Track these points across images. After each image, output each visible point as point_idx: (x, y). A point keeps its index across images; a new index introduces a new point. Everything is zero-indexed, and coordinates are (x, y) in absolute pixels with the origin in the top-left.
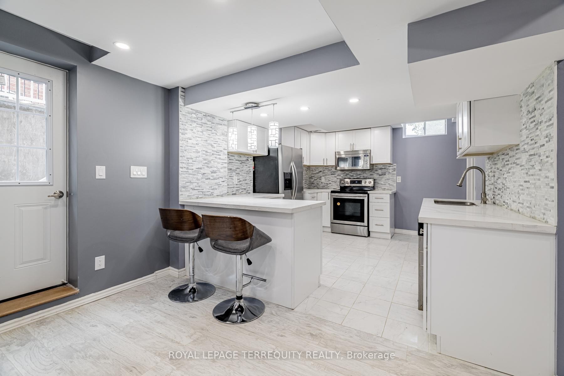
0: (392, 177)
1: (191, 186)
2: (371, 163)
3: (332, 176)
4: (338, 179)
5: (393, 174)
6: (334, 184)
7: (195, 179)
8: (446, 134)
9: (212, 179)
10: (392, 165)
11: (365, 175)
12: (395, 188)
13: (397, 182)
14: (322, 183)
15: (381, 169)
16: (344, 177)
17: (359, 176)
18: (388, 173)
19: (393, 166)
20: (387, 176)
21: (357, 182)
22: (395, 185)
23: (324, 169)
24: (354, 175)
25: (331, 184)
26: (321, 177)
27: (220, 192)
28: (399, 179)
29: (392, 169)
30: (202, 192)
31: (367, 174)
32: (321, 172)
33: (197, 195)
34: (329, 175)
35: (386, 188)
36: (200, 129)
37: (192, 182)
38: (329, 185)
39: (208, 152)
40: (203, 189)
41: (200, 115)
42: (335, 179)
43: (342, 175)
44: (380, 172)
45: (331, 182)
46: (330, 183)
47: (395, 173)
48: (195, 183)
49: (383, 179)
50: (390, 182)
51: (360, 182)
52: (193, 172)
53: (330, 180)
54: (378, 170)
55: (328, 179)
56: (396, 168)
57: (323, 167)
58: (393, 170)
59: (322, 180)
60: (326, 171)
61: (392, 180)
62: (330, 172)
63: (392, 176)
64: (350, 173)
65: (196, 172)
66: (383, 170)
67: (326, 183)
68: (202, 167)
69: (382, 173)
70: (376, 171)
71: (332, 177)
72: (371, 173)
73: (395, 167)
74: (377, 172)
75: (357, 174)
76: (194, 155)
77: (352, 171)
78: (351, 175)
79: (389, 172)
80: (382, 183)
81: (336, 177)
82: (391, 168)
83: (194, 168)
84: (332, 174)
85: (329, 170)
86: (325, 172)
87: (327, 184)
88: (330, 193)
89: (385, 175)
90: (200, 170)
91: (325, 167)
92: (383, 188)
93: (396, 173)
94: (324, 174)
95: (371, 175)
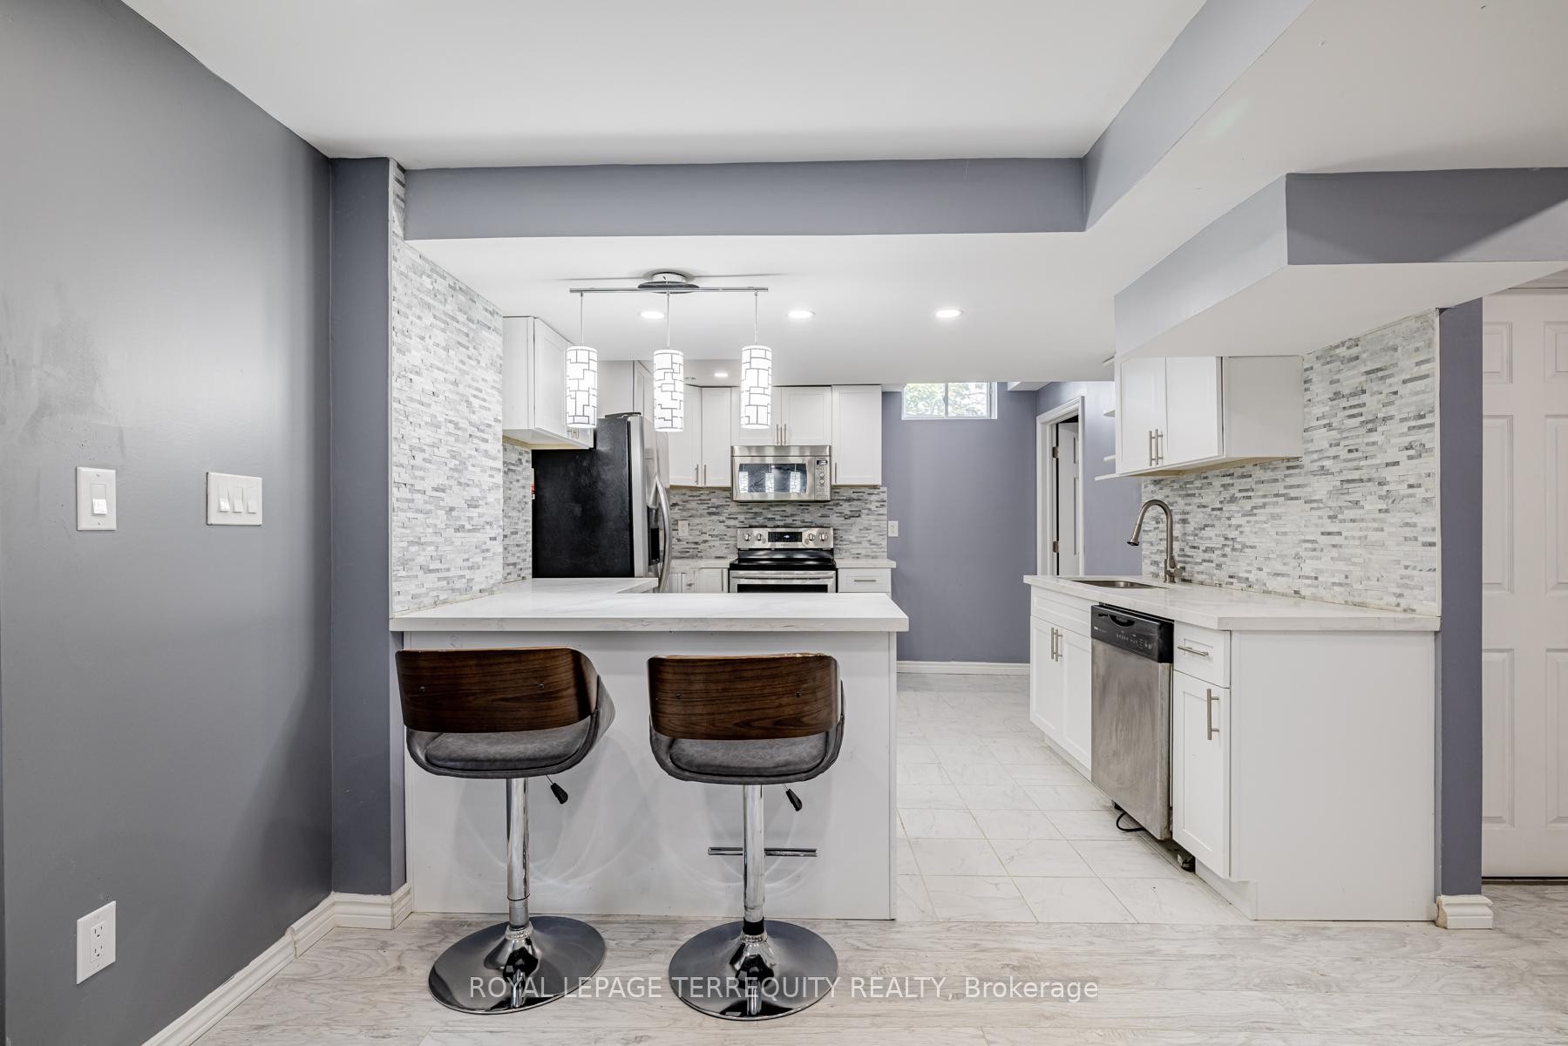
0: (876, 523)
1: (421, 560)
2: (833, 483)
3: (709, 518)
4: (728, 527)
5: (879, 515)
6: (717, 543)
7: (431, 530)
8: (995, 416)
9: (469, 531)
10: (876, 491)
11: (808, 518)
12: (883, 552)
13: (890, 535)
14: (679, 540)
15: (849, 500)
16: (746, 522)
17: (789, 521)
18: (867, 511)
19: (878, 494)
20: (865, 520)
21: (787, 537)
22: (884, 543)
23: (686, 498)
24: (778, 517)
25: (707, 544)
26: (677, 521)
27: (487, 577)
28: (894, 529)
29: (877, 501)
30: (445, 578)
31: (813, 515)
32: (677, 507)
33: (435, 593)
34: (701, 516)
35: (863, 552)
36: (440, 337)
37: (423, 540)
38: (701, 547)
39: (459, 429)
40: (448, 570)
41: (442, 285)
42: (722, 527)
43: (741, 517)
44: (846, 508)
45: (710, 538)
46: (705, 541)
47: (884, 511)
48: (431, 543)
49: (855, 529)
50: (872, 536)
51: (796, 537)
52: (426, 502)
53: (704, 530)
54: (841, 503)
55: (700, 527)
56: (886, 499)
57: (683, 491)
58: (878, 504)
59: (680, 530)
60: (693, 505)
61: (876, 532)
62: (705, 506)
63: (877, 520)
64: (764, 512)
65: (431, 503)
66: (855, 503)
67: (691, 539)
68: (446, 482)
69: (851, 511)
70: (837, 505)
71: (710, 523)
72: (823, 511)
73: (884, 496)
74: (838, 509)
75: (784, 514)
76: (427, 435)
77: (771, 506)
78: (769, 517)
79: (870, 509)
80: (852, 538)
81: (723, 522)
82: (874, 498)
83: (427, 485)
84: (710, 514)
85: (702, 502)
86: (688, 506)
87: (696, 543)
88: (726, 571)
89: (859, 516)
90: (442, 495)
91: (689, 493)
92: (854, 551)
93: (886, 512)
94: (685, 514)
95: (822, 516)
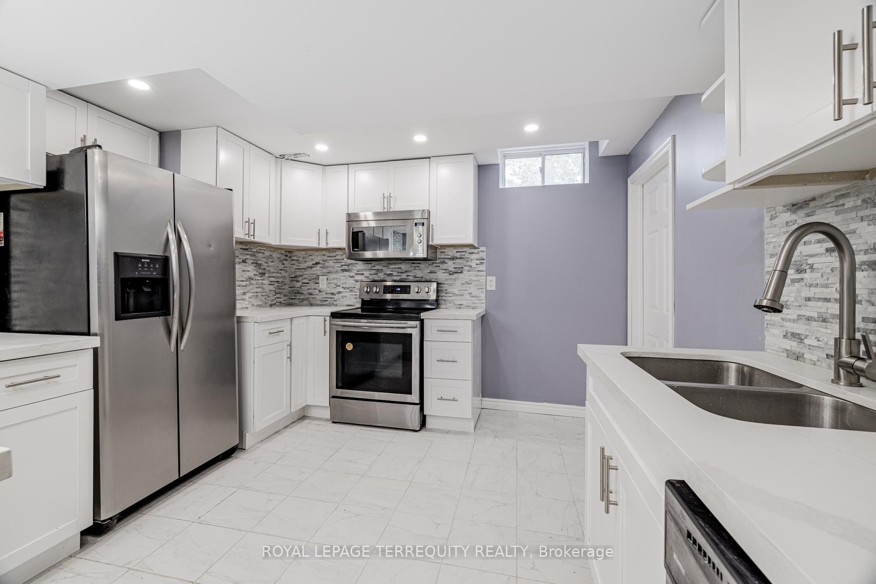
0: (476, 278)
2: (431, 243)
3: (342, 274)
4: (357, 281)
5: (478, 271)
6: (348, 294)
8: (586, 182)
10: (476, 251)
11: (419, 273)
12: (482, 303)
13: (487, 289)
14: (320, 291)
15: (453, 259)
16: (370, 277)
17: (404, 276)
18: (468, 268)
19: (478, 253)
20: (466, 276)
21: (399, 289)
22: (483, 296)
23: (325, 258)
24: (395, 273)
25: (341, 295)
26: (318, 276)
28: (492, 283)
29: (477, 259)
31: (423, 271)
32: (319, 265)
34: (337, 272)
35: (465, 303)
38: (336, 297)
42: (352, 281)
43: (367, 273)
44: (450, 265)
45: (342, 290)
46: (339, 293)
47: (483, 267)
49: (458, 283)
50: (473, 289)
51: (406, 290)
53: (339, 284)
54: (447, 261)
55: (335, 281)
56: (484, 257)
57: (324, 252)
58: (478, 262)
59: (320, 284)
60: (331, 263)
61: (475, 286)
62: (339, 265)
63: (476, 276)
64: (384, 269)
66: (458, 261)
67: (329, 291)
69: (455, 268)
70: (443, 262)
71: (343, 278)
72: (431, 268)
73: (483, 255)
74: (444, 266)
75: (400, 270)
77: (390, 264)
78: (388, 273)
79: (471, 266)
80: (456, 291)
81: (353, 277)
82: (474, 256)
84: (343, 270)
85: (338, 261)
86: (327, 264)
87: (333, 294)
88: (328, 318)
89: (461, 272)
91: (327, 254)
92: (458, 302)
93: (484, 269)
94: (325, 271)
95: (431, 272)
